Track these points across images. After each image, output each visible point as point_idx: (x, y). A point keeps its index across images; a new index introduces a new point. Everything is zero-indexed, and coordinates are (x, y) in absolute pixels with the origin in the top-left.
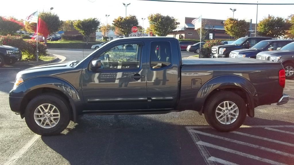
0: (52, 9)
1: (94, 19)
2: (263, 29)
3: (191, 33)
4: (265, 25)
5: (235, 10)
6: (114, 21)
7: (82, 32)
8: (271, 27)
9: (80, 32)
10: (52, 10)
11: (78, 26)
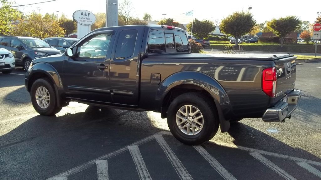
0: (250, 8)
1: (291, 17)
6: (317, 19)
7: (275, 32)
9: (274, 33)
10: (250, 10)
11: (272, 26)
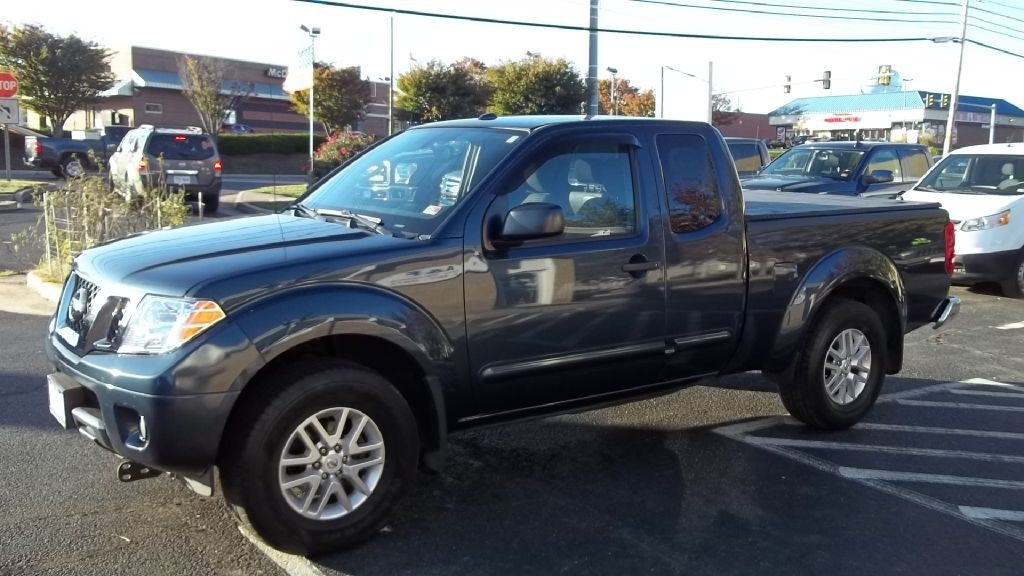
2: (412, 100)
3: (156, 108)
4: (418, 87)
5: (316, 32)
8: (437, 95)
